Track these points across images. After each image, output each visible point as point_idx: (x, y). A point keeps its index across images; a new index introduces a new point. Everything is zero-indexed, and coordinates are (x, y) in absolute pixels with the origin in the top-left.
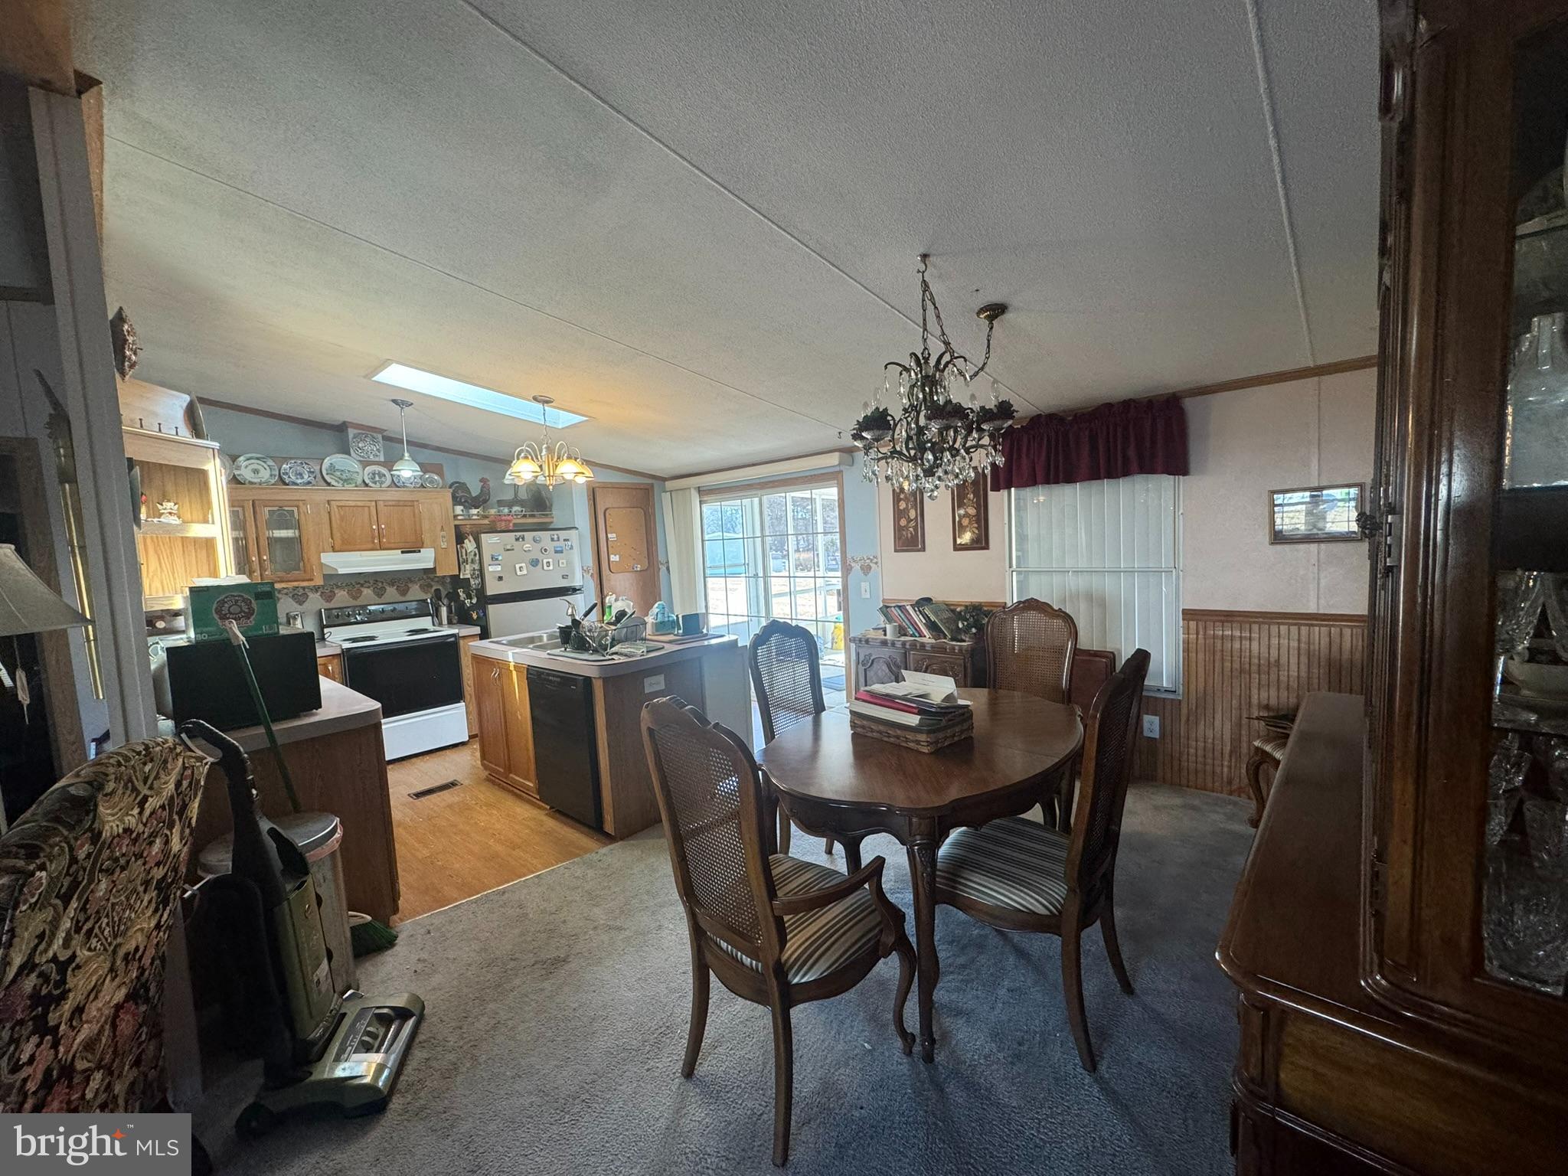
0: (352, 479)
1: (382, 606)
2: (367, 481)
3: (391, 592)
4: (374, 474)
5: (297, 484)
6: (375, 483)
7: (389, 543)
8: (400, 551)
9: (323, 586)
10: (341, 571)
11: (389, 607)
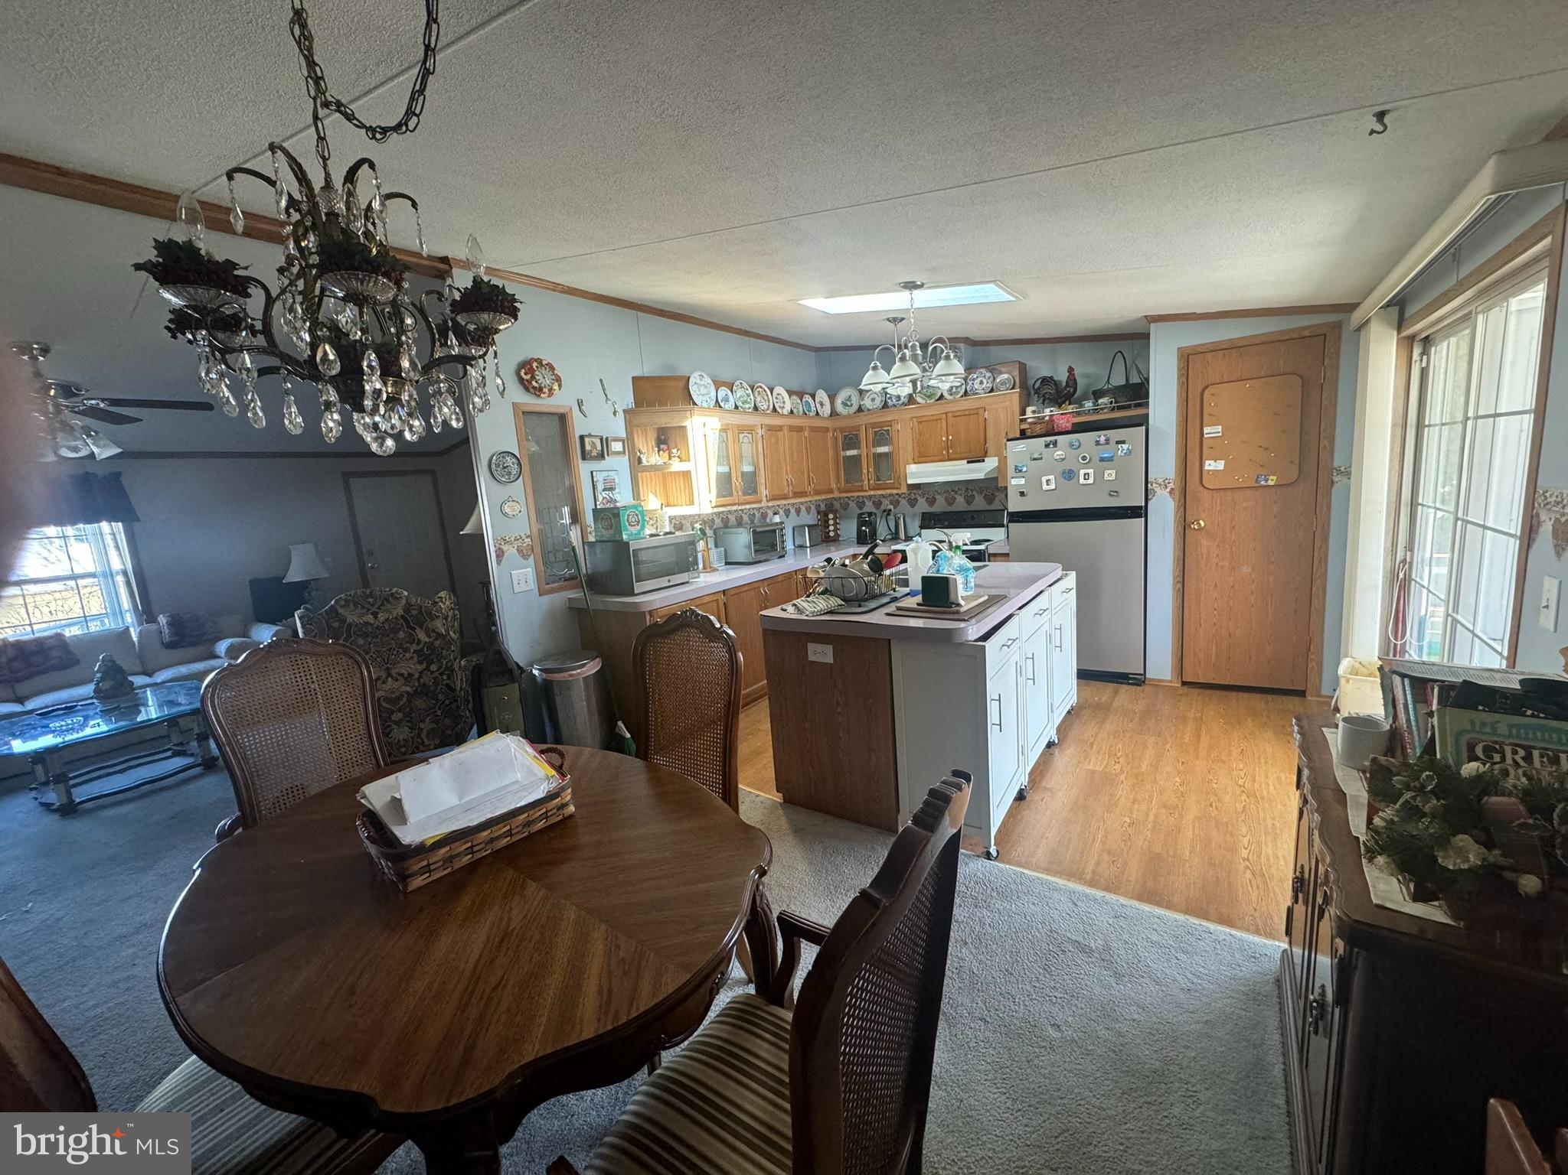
0: (934, 394)
2: (945, 394)
3: (960, 502)
7: (955, 453)
8: (965, 461)
9: (908, 494)
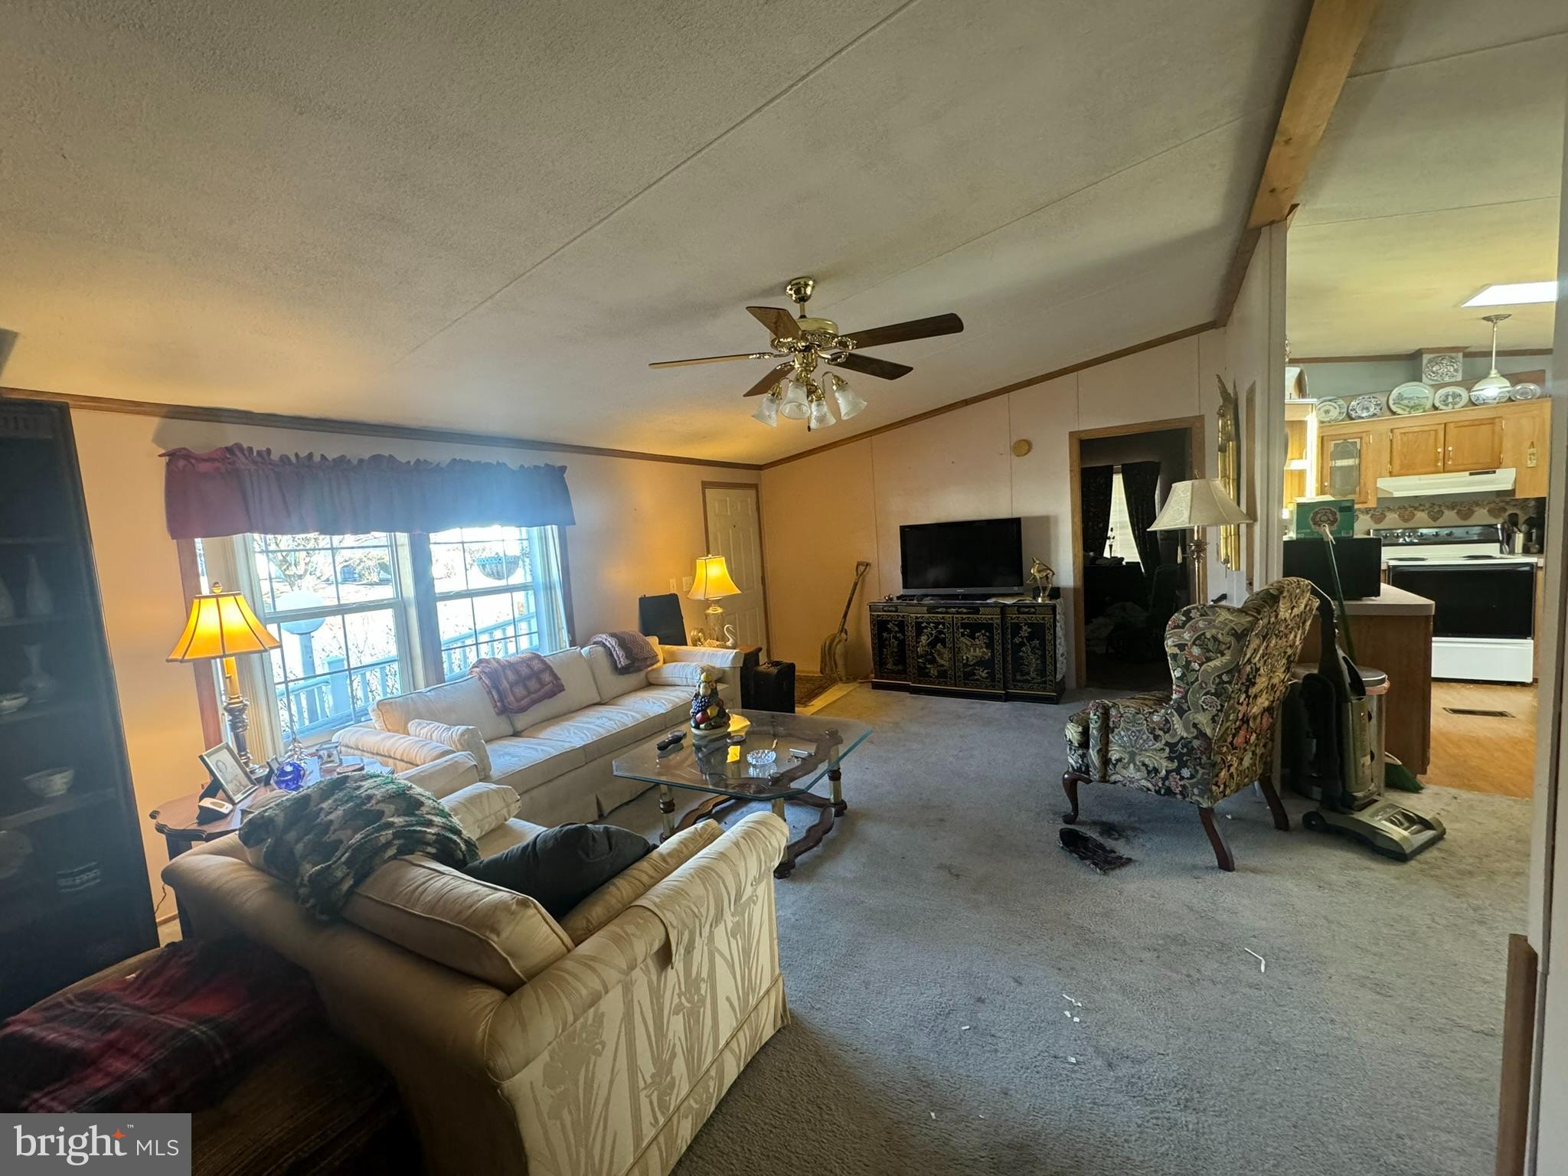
0: (1420, 405)
1: (1436, 530)
2: (1437, 404)
3: (1450, 516)
4: (1447, 396)
5: (1363, 418)
6: (1447, 405)
7: (1455, 465)
8: (1467, 473)
9: (1375, 509)
10: (1396, 494)
11: (1446, 531)
